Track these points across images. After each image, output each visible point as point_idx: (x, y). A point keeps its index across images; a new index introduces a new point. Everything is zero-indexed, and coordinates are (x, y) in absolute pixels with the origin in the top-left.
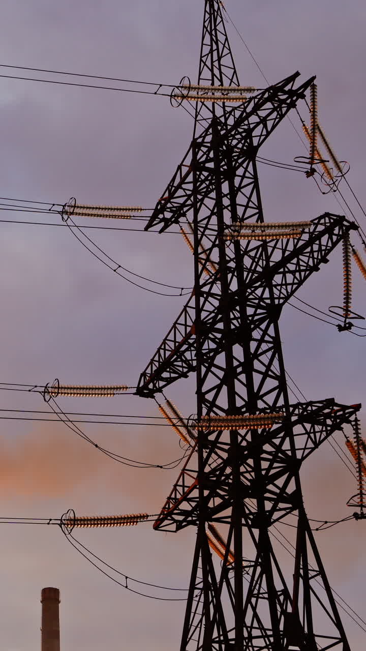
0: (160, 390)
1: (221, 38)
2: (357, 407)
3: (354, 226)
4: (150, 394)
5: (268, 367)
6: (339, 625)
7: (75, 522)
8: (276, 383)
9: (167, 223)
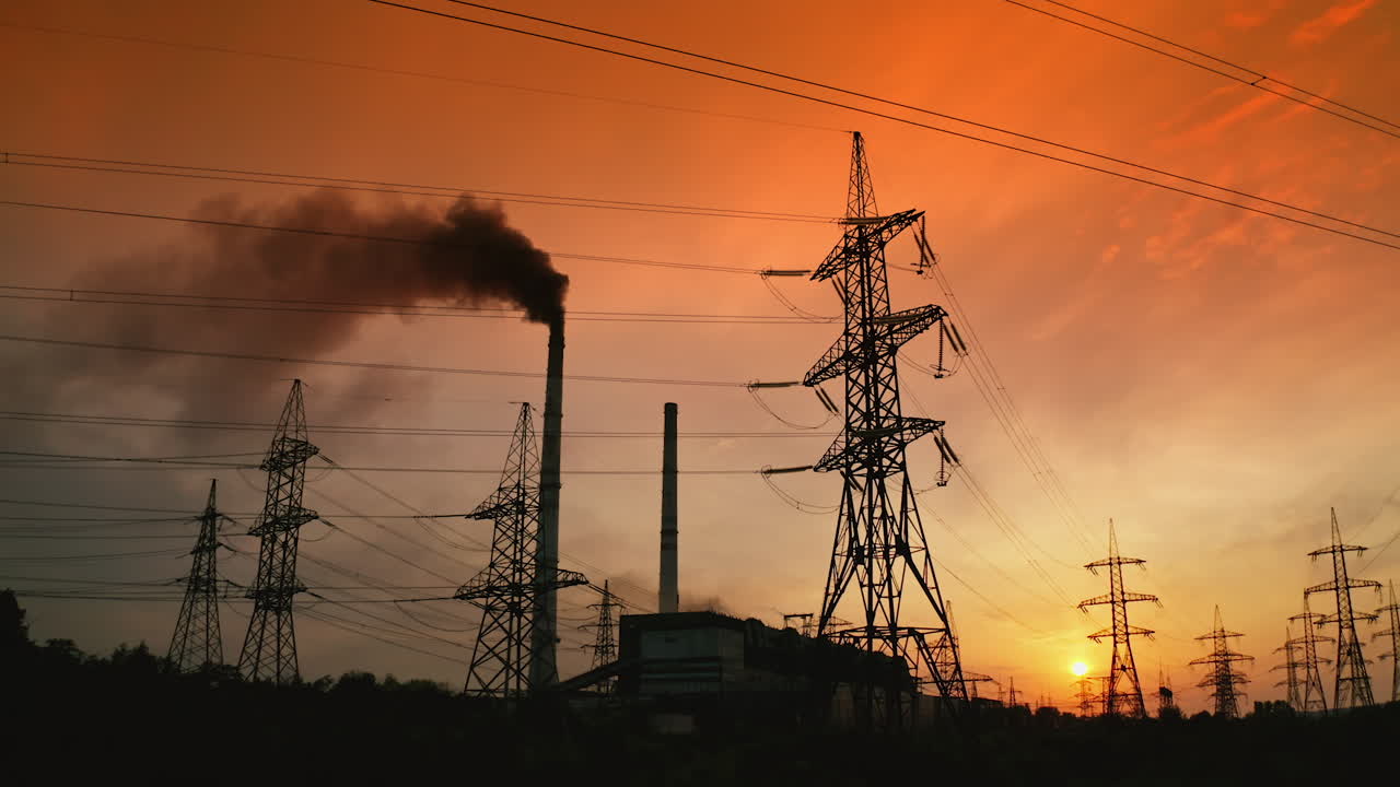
0: (818, 383)
1: (863, 166)
2: (943, 423)
3: (946, 314)
4: (812, 385)
5: (886, 362)
6: (924, 540)
7: (771, 472)
8: (891, 371)
9: (824, 277)
